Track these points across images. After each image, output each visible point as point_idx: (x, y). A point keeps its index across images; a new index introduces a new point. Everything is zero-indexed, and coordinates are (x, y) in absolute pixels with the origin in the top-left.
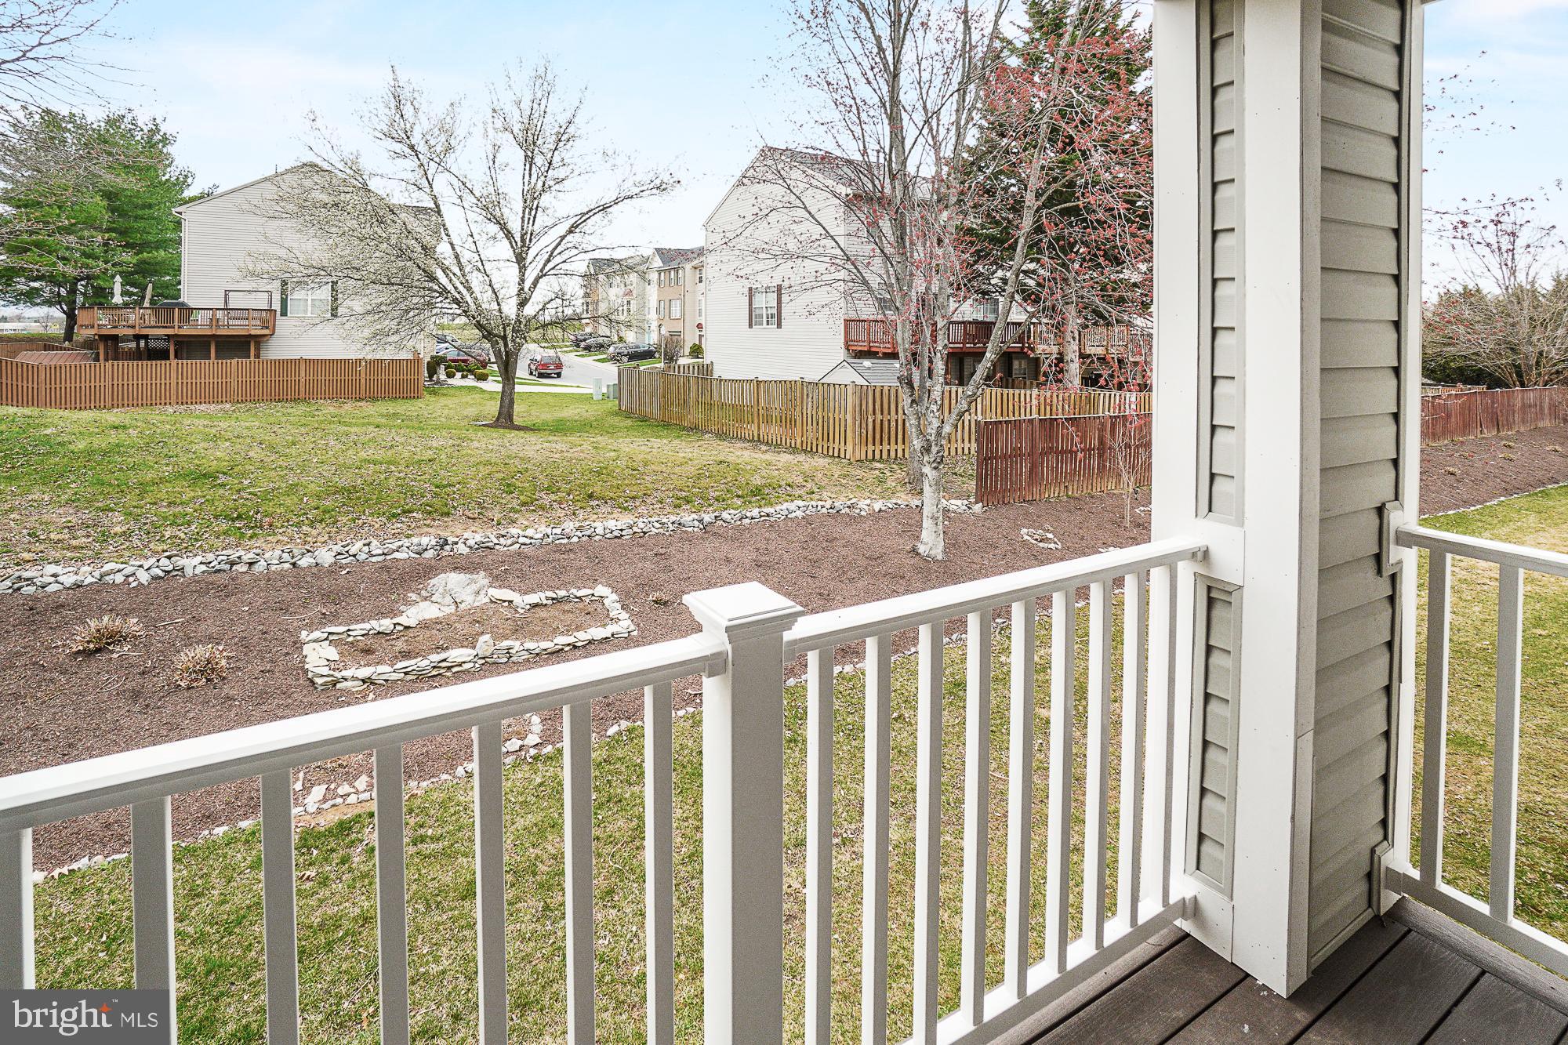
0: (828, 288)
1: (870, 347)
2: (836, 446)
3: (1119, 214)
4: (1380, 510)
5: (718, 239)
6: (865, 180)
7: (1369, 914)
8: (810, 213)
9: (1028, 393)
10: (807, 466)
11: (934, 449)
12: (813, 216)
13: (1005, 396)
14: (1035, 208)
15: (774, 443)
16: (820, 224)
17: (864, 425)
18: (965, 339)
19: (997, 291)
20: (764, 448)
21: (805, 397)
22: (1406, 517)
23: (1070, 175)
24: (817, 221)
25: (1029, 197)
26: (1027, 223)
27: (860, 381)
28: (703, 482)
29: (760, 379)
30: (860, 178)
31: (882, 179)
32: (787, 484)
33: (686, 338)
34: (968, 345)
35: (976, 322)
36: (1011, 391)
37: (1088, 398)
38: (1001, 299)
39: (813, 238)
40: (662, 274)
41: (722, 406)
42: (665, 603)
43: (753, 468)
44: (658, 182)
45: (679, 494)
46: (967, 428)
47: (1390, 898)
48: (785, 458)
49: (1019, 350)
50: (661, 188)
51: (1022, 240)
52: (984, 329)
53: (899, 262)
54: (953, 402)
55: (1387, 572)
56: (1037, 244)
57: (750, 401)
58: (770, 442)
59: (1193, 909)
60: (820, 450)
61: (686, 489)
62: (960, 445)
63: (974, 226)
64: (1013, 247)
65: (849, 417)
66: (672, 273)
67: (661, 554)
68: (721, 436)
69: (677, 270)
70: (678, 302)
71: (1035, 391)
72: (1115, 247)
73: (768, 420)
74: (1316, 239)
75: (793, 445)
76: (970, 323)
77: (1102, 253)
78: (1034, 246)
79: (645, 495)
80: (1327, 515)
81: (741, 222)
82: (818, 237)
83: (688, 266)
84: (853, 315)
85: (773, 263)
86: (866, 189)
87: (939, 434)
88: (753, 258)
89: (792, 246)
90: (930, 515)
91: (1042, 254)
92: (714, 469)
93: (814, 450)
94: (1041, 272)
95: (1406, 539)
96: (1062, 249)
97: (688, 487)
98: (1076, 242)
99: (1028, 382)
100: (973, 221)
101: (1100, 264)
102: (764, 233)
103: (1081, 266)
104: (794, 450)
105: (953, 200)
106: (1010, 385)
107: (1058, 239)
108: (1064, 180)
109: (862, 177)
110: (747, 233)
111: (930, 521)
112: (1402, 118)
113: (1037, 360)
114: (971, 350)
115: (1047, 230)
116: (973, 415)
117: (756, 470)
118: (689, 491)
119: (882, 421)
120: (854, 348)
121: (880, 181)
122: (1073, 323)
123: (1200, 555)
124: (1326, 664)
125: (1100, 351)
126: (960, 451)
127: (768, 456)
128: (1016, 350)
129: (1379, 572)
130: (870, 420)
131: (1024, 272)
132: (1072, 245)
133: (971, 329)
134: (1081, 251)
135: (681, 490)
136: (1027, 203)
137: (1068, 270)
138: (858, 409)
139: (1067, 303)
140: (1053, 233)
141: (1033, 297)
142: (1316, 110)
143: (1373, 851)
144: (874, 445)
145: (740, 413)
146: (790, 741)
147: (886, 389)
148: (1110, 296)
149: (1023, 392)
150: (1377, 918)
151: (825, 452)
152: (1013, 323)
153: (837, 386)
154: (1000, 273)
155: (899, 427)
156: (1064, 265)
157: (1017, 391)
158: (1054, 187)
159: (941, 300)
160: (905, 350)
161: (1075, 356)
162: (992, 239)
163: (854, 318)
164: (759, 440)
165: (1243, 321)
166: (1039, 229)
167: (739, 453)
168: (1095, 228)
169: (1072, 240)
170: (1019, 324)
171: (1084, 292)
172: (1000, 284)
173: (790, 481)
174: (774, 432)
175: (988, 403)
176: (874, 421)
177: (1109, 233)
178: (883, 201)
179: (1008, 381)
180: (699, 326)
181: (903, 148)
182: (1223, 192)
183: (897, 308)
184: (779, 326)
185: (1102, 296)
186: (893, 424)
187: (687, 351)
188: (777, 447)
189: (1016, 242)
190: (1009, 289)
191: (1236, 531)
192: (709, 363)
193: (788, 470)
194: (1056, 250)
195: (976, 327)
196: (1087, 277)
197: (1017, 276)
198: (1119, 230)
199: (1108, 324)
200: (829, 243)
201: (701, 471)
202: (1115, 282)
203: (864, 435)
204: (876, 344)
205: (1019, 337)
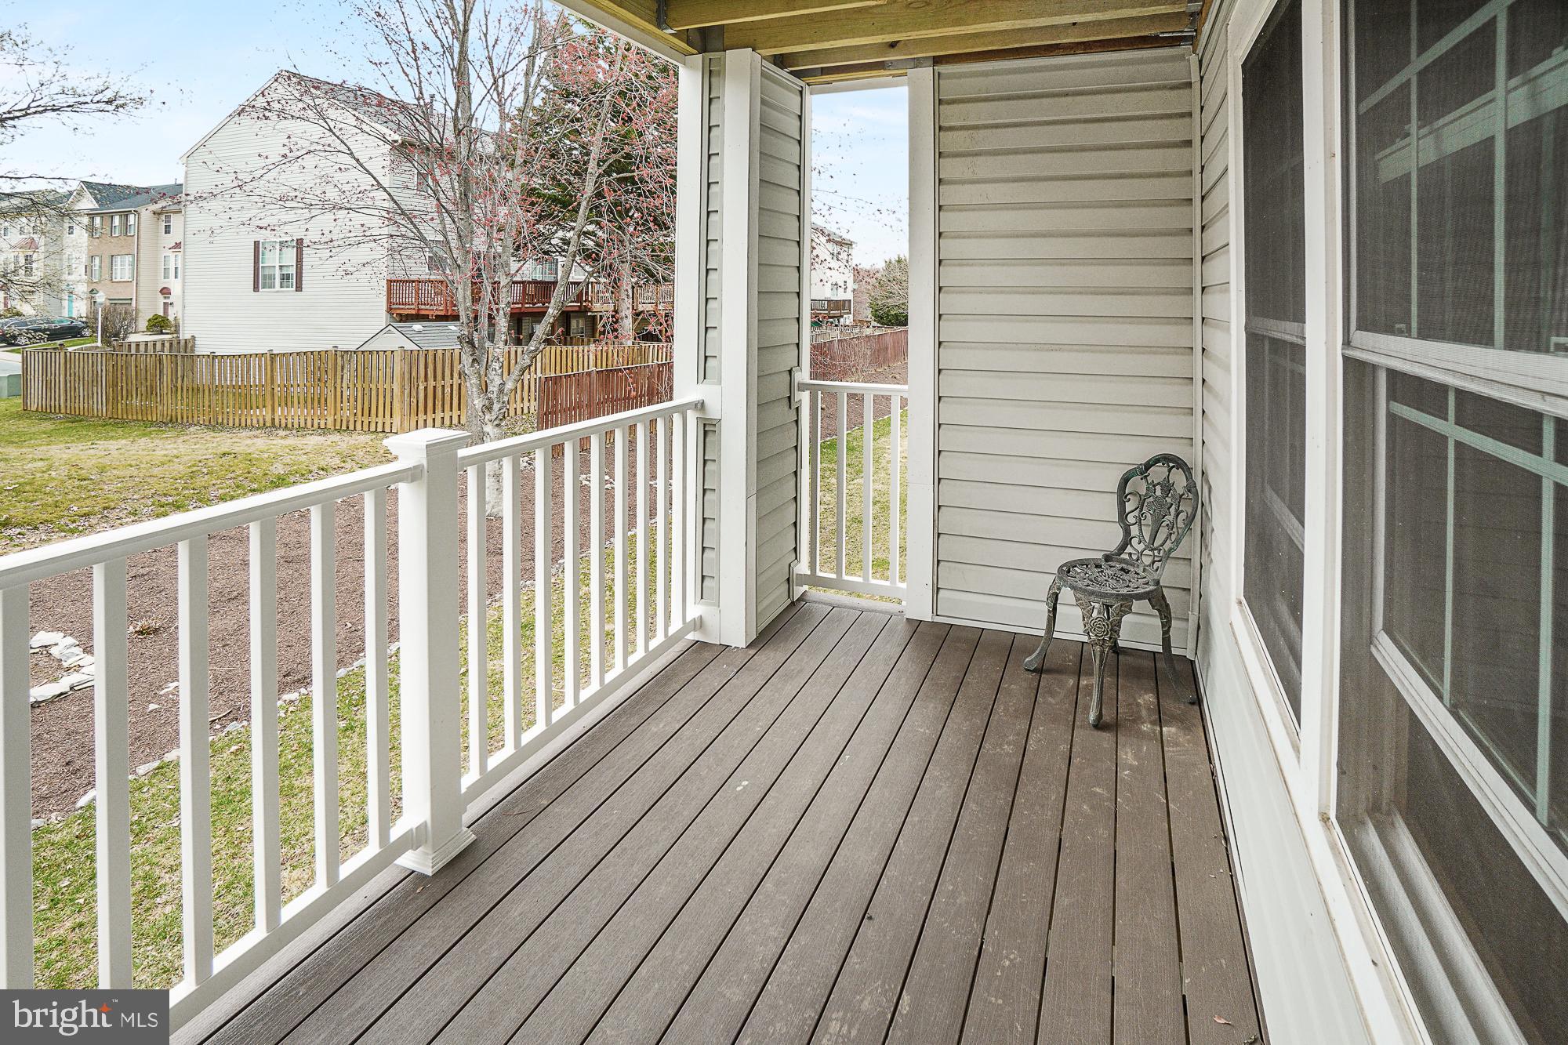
0: (373, 244)
1: (419, 310)
2: (380, 420)
3: (666, 186)
4: (790, 372)
5: (228, 181)
6: (421, 128)
7: (789, 602)
8: (357, 160)
9: (586, 349)
10: (344, 446)
11: (496, 407)
12: (361, 165)
13: (564, 354)
14: (597, 175)
15: (296, 426)
16: (370, 174)
17: (414, 394)
18: (524, 298)
19: (557, 251)
20: (282, 433)
21: (339, 368)
22: (803, 375)
23: (627, 149)
24: (365, 169)
25: (592, 165)
26: (589, 188)
27: (410, 346)
28: (200, 481)
29: (274, 352)
30: (413, 124)
31: (441, 130)
32: (319, 468)
33: (140, 307)
34: (527, 306)
35: (535, 282)
36: (570, 348)
37: (640, 350)
38: (560, 259)
39: (362, 188)
40: (98, 220)
41: (214, 390)
42: (156, 631)
43: (272, 455)
44: (109, 94)
45: (163, 500)
46: (526, 388)
47: (799, 591)
48: (314, 441)
49: (577, 309)
50: (115, 103)
51: (584, 204)
52: (545, 289)
53: (462, 219)
54: (513, 362)
55: (794, 407)
56: (596, 207)
57: (260, 379)
58: (290, 426)
59: (699, 624)
60: (359, 427)
61: (174, 492)
62: (519, 406)
63: (538, 186)
64: (576, 211)
65: (396, 387)
66: (117, 219)
67: (143, 575)
68: (214, 426)
69: (125, 215)
70: (128, 259)
71: (592, 347)
72: (663, 213)
73: (287, 402)
74: (756, 216)
75: (322, 426)
76: (529, 282)
77: (651, 219)
78: (595, 209)
79: (105, 508)
80: (762, 373)
81: (262, 162)
82: (369, 188)
83: (146, 213)
84: (400, 275)
85: (306, 213)
86: (422, 137)
87: (501, 391)
88: (278, 206)
89: (332, 195)
90: (492, 473)
91: (601, 216)
92: (214, 464)
93: (351, 427)
94: (600, 233)
95: (803, 387)
96: (620, 213)
97: (177, 489)
98: (631, 207)
99: (585, 339)
100: (536, 182)
101: (650, 228)
102: (293, 178)
103: (635, 229)
104: (324, 431)
105: (519, 161)
106: (568, 342)
107: (616, 204)
108: (622, 152)
109: (417, 124)
110: (270, 176)
111: (492, 479)
112: (802, 155)
113: (594, 317)
114: (530, 310)
115: (607, 195)
116: (532, 374)
117: (276, 457)
118: (178, 495)
119: (435, 387)
120: (398, 312)
121: (439, 132)
122: (627, 281)
123: (699, 406)
124: (762, 458)
125: (650, 308)
126: (519, 411)
127: (291, 441)
128: (574, 309)
129: (790, 407)
130: (422, 387)
131: (585, 233)
132: (628, 211)
133: (531, 289)
134: (635, 215)
135: (165, 495)
136: (590, 170)
137: (623, 232)
138: (407, 376)
139: (623, 262)
140: (610, 198)
141: (594, 255)
142: (757, 147)
143: (790, 565)
144: (426, 414)
145: (244, 396)
146: (346, 730)
147: (439, 354)
148: (657, 256)
149: (581, 348)
150: (793, 603)
151: (366, 428)
152: (572, 283)
153: (381, 354)
154: (560, 234)
155: (454, 392)
156: (620, 228)
157: (576, 348)
158: (614, 157)
159: (505, 258)
160: (467, 309)
161: (629, 313)
162: (554, 200)
163: (402, 278)
164: (273, 425)
165: (721, 264)
166: (599, 195)
167: (249, 442)
168: (646, 197)
169: (628, 206)
170: (578, 284)
171: (638, 253)
172: (560, 244)
173: (323, 464)
174: (296, 413)
175: (548, 361)
176: (426, 388)
177: (657, 202)
178: (444, 154)
179: (566, 339)
180: (165, 292)
181: (470, 104)
182: (713, 188)
183: (459, 266)
184: (299, 288)
185: (652, 256)
186: (447, 390)
187: (143, 324)
188: (301, 429)
189: (579, 204)
190: (572, 249)
191: (717, 388)
192: (188, 337)
193: (320, 451)
194: (614, 214)
195: (536, 287)
196: (640, 239)
197: (579, 236)
198: (665, 199)
199: (657, 281)
200: (381, 195)
201: (194, 469)
202: (662, 244)
203: (414, 405)
204: (428, 307)
205: (578, 296)
